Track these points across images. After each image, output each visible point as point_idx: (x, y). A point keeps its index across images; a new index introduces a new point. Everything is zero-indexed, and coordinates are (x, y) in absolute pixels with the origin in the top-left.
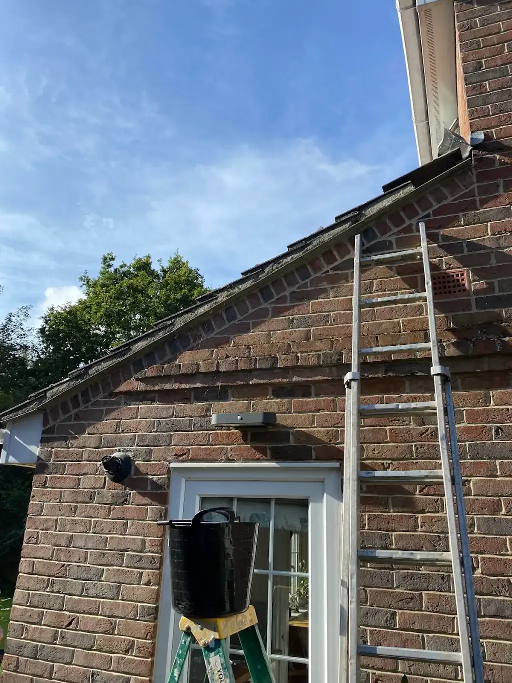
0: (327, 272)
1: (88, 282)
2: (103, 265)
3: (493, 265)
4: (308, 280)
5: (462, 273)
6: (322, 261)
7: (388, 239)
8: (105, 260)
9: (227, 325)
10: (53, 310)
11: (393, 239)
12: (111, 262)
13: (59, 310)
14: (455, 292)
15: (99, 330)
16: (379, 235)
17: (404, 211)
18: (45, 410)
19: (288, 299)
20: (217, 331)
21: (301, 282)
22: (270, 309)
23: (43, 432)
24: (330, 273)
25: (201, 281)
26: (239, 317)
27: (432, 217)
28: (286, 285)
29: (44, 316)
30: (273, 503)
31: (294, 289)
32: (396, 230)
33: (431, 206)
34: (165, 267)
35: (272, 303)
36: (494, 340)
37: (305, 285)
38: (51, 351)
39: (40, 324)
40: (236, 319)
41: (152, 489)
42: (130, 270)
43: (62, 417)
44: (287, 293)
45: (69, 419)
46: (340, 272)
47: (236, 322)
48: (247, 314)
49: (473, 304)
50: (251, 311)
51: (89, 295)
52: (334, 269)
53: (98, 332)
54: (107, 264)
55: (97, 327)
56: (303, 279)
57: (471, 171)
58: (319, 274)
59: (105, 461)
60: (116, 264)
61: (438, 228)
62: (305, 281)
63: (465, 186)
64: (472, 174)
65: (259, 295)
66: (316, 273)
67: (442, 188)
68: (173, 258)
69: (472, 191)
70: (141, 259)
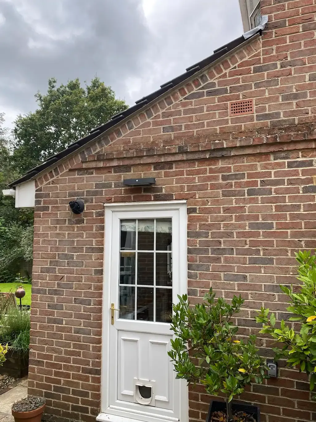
0: (182, 100)
1: (41, 98)
2: (49, 86)
3: (267, 96)
4: (171, 105)
5: (251, 101)
6: (179, 94)
7: (214, 81)
8: (50, 83)
9: (129, 132)
10: (21, 117)
11: (216, 81)
12: (54, 84)
13: (25, 117)
14: (246, 111)
15: (51, 129)
16: (209, 80)
17: (223, 65)
18: (35, 179)
19: (161, 116)
20: (123, 135)
21: (168, 107)
22: (151, 122)
23: (36, 191)
24: (183, 101)
25: (113, 95)
26: (135, 127)
27: (237, 69)
28: (159, 108)
29: (15, 121)
30: (155, 221)
31: (164, 111)
32: (217, 76)
33: (237, 62)
34: (89, 86)
35: (152, 119)
36: (263, 137)
37: (170, 108)
38: (22, 144)
39: (13, 126)
40: (133, 128)
41: (96, 216)
42: (66, 89)
43: (45, 183)
44: (160, 113)
45: (49, 184)
46: (188, 100)
47: (133, 130)
48: (139, 125)
49: (255, 118)
50: (141, 124)
51: (42, 106)
52: (185, 99)
53: (50, 130)
54: (52, 85)
55: (49, 127)
56: (169, 105)
57: (260, 40)
58: (177, 102)
59: (71, 204)
60: (57, 86)
61: (240, 75)
62: (170, 106)
63: (255, 50)
64: (260, 42)
65: (145, 114)
66: (175, 101)
67: (244, 51)
68: (94, 80)
69: (259, 53)
70: (72, 82)
